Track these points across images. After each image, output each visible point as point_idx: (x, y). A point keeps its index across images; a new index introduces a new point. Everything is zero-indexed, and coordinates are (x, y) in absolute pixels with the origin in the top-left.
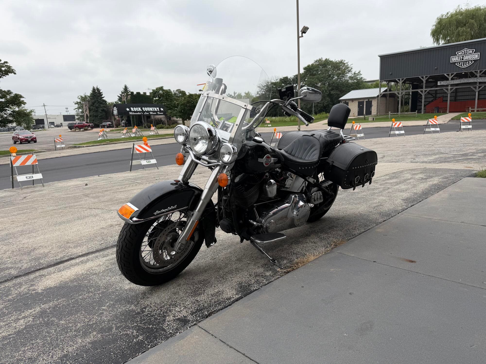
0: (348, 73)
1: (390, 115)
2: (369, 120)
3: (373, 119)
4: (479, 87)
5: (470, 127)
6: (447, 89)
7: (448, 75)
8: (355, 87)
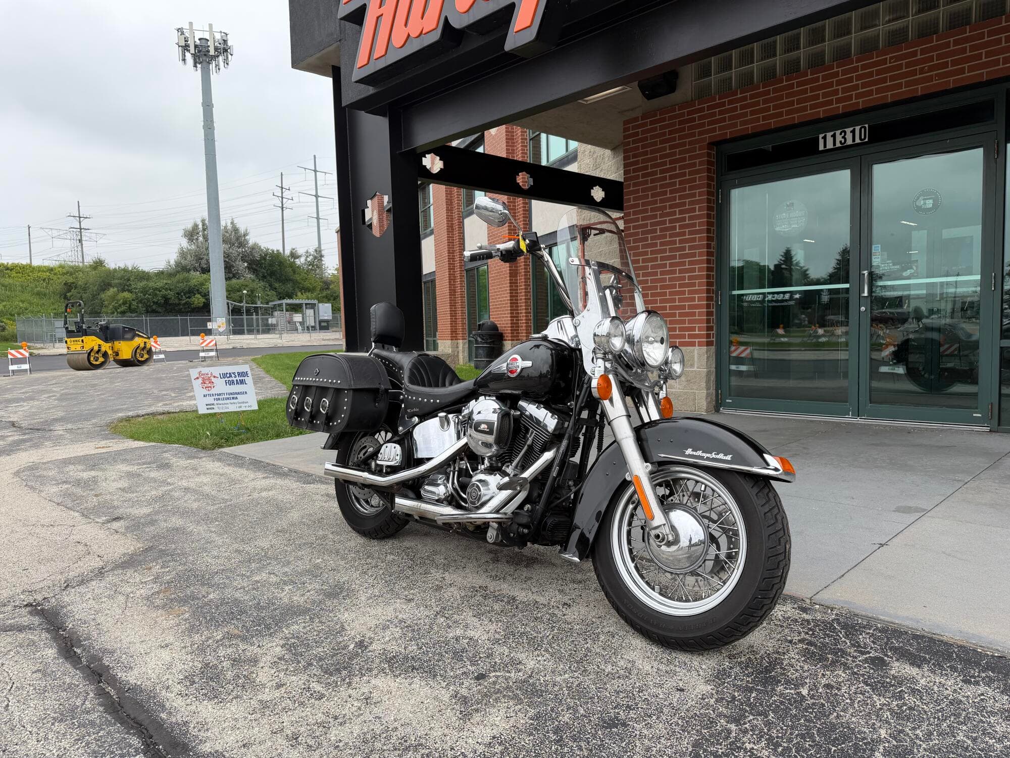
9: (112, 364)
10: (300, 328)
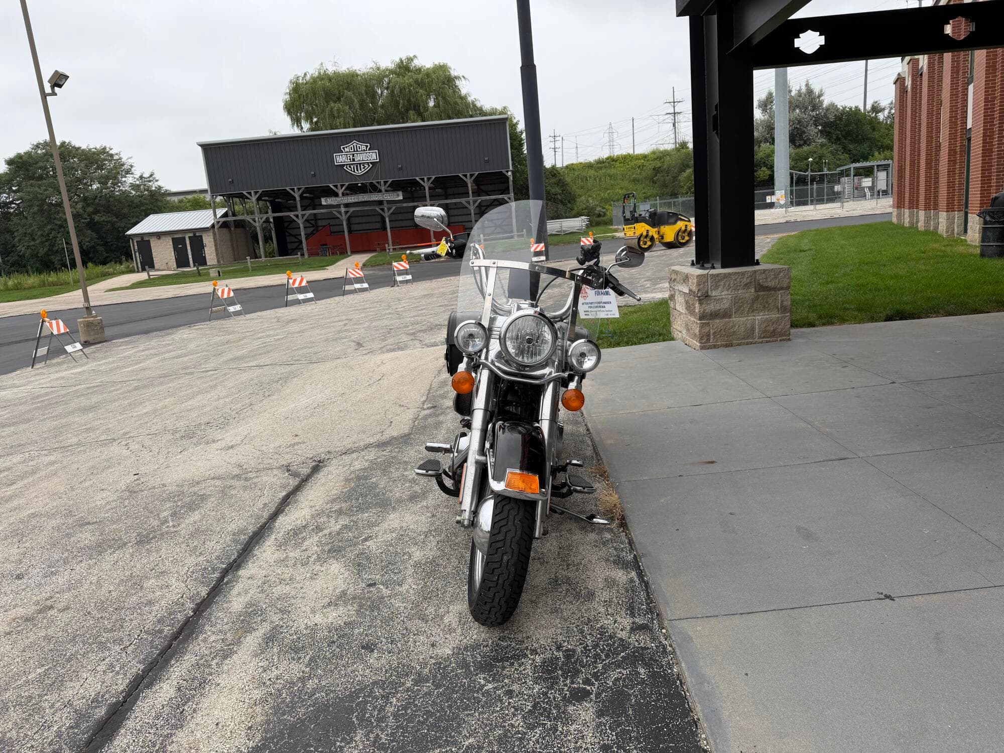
0: (125, 177)
1: (249, 264)
2: (211, 275)
3: (219, 272)
4: (389, 209)
5: (409, 277)
6: (340, 213)
7: (336, 186)
8: (149, 207)
9: (658, 246)
10: (868, 194)
